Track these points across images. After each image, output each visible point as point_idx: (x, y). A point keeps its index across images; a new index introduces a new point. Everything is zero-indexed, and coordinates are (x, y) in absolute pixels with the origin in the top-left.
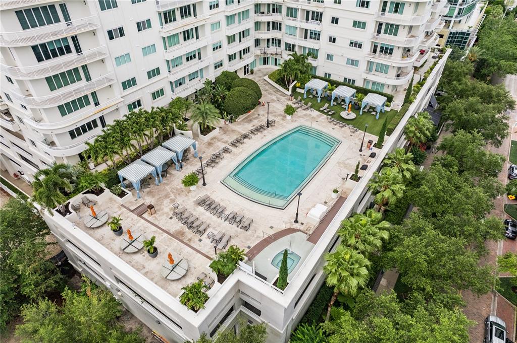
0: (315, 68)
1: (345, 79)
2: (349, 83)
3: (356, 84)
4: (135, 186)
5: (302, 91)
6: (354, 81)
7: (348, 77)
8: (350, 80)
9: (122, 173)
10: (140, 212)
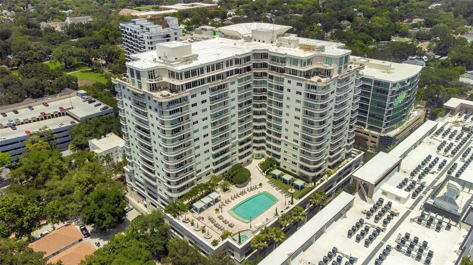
0: (279, 163)
3: (297, 173)
4: (198, 210)
9: (194, 204)
10: (199, 219)
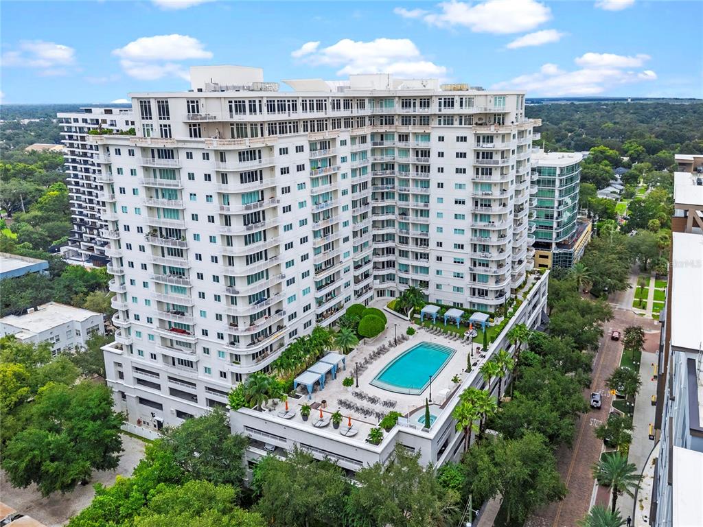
0: (428, 296)
1: (454, 303)
2: (458, 306)
3: (464, 307)
4: (309, 389)
5: (419, 316)
6: (462, 304)
7: (457, 301)
8: (458, 304)
9: (298, 380)
